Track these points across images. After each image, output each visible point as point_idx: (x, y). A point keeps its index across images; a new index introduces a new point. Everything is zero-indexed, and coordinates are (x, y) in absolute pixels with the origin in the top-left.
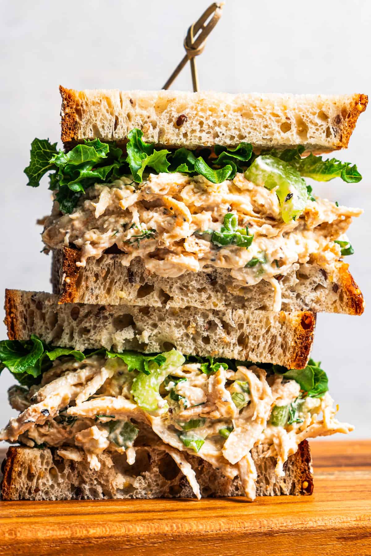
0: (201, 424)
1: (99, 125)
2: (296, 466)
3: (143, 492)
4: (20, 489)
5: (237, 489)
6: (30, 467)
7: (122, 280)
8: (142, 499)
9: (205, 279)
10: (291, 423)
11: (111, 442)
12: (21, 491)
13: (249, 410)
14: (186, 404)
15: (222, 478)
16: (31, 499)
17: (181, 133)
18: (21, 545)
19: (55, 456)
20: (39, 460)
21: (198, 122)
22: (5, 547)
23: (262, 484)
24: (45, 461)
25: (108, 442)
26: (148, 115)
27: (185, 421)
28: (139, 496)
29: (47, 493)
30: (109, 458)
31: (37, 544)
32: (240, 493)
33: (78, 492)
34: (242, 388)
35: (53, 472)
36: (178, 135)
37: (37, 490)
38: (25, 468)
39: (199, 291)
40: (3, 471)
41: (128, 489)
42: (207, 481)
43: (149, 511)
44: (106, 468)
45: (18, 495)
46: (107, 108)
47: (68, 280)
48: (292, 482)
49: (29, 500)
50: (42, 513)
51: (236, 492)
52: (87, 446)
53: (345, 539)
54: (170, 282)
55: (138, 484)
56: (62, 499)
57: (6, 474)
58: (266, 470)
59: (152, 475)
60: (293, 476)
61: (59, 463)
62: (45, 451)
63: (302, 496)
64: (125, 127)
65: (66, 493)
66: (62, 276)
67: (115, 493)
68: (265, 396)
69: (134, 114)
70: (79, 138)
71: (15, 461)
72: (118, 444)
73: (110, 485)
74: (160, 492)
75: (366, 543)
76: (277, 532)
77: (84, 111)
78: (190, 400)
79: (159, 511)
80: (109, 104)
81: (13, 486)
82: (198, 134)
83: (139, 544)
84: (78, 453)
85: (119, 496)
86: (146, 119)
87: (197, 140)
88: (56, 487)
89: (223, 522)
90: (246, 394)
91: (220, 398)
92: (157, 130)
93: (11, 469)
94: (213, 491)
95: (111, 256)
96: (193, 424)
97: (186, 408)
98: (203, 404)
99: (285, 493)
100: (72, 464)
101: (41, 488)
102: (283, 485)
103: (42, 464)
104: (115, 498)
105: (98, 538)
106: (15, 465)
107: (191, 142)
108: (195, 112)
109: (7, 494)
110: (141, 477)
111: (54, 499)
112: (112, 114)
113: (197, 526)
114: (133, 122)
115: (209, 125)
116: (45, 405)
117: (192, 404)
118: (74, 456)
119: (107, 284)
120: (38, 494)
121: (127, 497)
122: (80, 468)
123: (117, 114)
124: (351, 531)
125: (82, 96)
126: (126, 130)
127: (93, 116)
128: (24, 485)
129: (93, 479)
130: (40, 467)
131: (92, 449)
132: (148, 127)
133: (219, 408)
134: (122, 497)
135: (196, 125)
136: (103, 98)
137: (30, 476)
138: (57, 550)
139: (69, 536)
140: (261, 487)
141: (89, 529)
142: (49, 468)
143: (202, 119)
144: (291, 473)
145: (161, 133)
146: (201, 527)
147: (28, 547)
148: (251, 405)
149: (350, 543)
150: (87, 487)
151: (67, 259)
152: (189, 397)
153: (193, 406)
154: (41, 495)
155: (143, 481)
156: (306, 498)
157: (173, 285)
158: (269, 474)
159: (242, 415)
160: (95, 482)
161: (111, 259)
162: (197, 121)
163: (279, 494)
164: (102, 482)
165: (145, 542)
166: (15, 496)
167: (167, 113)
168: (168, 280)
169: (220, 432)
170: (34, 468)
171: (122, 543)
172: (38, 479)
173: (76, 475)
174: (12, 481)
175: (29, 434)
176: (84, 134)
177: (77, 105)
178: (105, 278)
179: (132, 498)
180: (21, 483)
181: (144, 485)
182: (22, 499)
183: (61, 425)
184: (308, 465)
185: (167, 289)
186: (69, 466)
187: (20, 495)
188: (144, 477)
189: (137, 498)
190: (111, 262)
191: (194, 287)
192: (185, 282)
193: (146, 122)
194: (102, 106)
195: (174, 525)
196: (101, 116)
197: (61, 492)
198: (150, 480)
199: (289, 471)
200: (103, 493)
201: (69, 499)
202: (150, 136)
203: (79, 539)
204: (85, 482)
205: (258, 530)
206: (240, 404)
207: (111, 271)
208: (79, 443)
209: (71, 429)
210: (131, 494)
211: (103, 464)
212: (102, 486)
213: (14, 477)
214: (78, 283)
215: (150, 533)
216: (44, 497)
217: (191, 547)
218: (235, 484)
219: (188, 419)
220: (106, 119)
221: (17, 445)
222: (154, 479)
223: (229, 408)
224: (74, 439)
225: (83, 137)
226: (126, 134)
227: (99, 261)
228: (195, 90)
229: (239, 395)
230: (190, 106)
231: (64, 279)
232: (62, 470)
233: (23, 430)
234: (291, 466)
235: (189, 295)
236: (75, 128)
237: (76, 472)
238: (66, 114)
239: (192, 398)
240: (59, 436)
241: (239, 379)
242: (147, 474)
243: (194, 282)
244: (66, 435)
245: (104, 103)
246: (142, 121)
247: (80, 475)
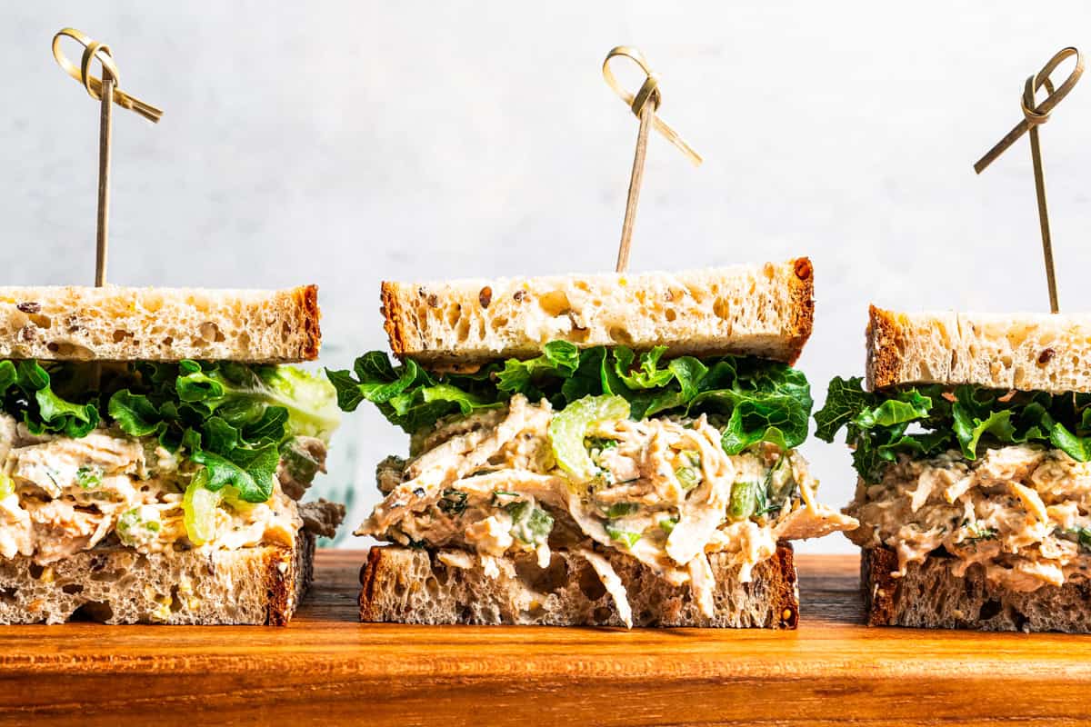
0: (631, 510)
1: (929, 363)
2: (775, 586)
3: (557, 617)
4: (384, 607)
5: (689, 616)
6: (399, 576)
7: (957, 594)
8: (555, 626)
9: (1073, 592)
10: (760, 514)
11: (515, 539)
12: (386, 609)
13: (699, 492)
14: (608, 479)
15: (668, 600)
16: (400, 621)
17: (1047, 375)
18: (363, 682)
19: (436, 562)
20: (412, 567)
21: (1071, 359)
22: (342, 685)
23: (724, 610)
24: (420, 567)
25: (511, 539)
26: (999, 348)
27: (608, 504)
28: (551, 622)
29: (422, 613)
30: (511, 566)
31: (386, 682)
32: (693, 622)
33: (465, 612)
34: (691, 460)
35: (432, 583)
36: (1042, 377)
37: (408, 609)
38: (392, 577)
39: (1066, 608)
40: (362, 580)
41: (536, 612)
42: (647, 602)
43: (552, 643)
44: (506, 579)
45: (382, 615)
46: (940, 338)
47: (882, 593)
48: (767, 609)
49: (396, 622)
50: (403, 639)
51: (688, 620)
52: (481, 545)
53: (826, 693)
54: (1024, 597)
55: (549, 603)
56: (443, 623)
57: (366, 585)
58: (730, 591)
59: (570, 593)
60: (770, 600)
61: (440, 571)
62: (421, 554)
63: (782, 631)
64: (966, 365)
65: (449, 614)
66: (874, 587)
67: (517, 615)
68: (724, 472)
69: (979, 348)
70: (901, 381)
71: (379, 566)
72: (524, 540)
73: (510, 604)
74: (581, 617)
75: (857, 701)
76: (727, 680)
77: (907, 342)
78: (616, 475)
79: (566, 644)
80: (943, 333)
81: (375, 602)
82: (1071, 376)
83: (530, 688)
84: (467, 558)
85: (523, 620)
86: (997, 355)
87: (1070, 385)
88: (435, 606)
89: (651, 662)
90: (696, 469)
91: (655, 471)
92: (1012, 371)
93: (373, 578)
94: (655, 618)
95: (941, 560)
96: (621, 509)
97: (609, 486)
98: (633, 481)
99: (757, 625)
100: (458, 573)
101: (414, 605)
102: (754, 613)
103: (416, 572)
104: (517, 623)
105: (471, 677)
106: (377, 572)
107: (1061, 388)
108: (1066, 345)
109: (367, 613)
110: (554, 595)
111: (432, 622)
112: (947, 347)
113: (613, 665)
114: (977, 359)
115: (1086, 363)
116: (419, 482)
117: (617, 479)
118: (460, 561)
119: (937, 600)
120: (409, 614)
121: (534, 622)
122: (470, 579)
123: (955, 348)
124: (837, 683)
125: (904, 321)
126: (968, 371)
127: (921, 350)
128: (390, 600)
129: (487, 594)
130: (414, 576)
131: (488, 549)
132: (997, 367)
133: (657, 488)
134: (527, 623)
135: (1068, 364)
136: (934, 324)
137: (399, 589)
138: (414, 691)
139: (431, 673)
140: (723, 614)
141: (460, 664)
142: (425, 578)
143: (1076, 354)
144: (767, 597)
145: (1018, 374)
146: (618, 667)
147: (373, 685)
148: (703, 485)
149: (833, 700)
150: (478, 606)
151: (879, 564)
152: (614, 471)
153: (621, 483)
154: (413, 616)
155: (557, 601)
156: (788, 632)
157: (1027, 601)
158: (735, 596)
159: (690, 500)
160: (490, 600)
161: (941, 564)
162: (1069, 356)
163: (748, 625)
164: (500, 600)
165: (537, 686)
166: (378, 617)
167: (1027, 346)
168: (1021, 594)
169: (662, 525)
170: (404, 577)
171: (506, 686)
172: (410, 593)
173: (464, 589)
174: (374, 595)
175: (403, 524)
176: (908, 376)
177: (898, 334)
178: (933, 592)
179: (542, 625)
180: (385, 598)
181: (559, 606)
182: (388, 621)
183: (446, 514)
184: (791, 586)
185: (1020, 607)
186: (454, 575)
187: (384, 616)
188: (559, 595)
189: (548, 625)
190: (942, 568)
191: (1058, 604)
192: (1045, 596)
193: (995, 360)
194: (933, 336)
195: (581, 664)
196: (932, 351)
197: (442, 612)
198: (567, 600)
199: (764, 593)
200: (501, 616)
201: (453, 623)
202: (1002, 379)
203: (446, 678)
204: (475, 600)
205: (700, 675)
206: (688, 484)
207: (942, 581)
208: (470, 540)
209: (461, 520)
210: (540, 618)
211: (503, 574)
212: (500, 605)
213: (376, 590)
214: (896, 598)
215: (546, 674)
216: (419, 619)
217: (603, 696)
218: (686, 608)
219: (613, 501)
220: (939, 354)
221: (387, 543)
222: (573, 599)
223: (671, 488)
224: (463, 534)
225: (907, 380)
226: (968, 377)
227: (925, 567)
228: (1055, 309)
229: (688, 471)
230: (1058, 336)
231: (876, 591)
232: (443, 581)
233: (392, 518)
234: (766, 587)
235: (1052, 614)
236: (895, 367)
237: (463, 584)
238: (882, 347)
239: (618, 471)
240: (444, 529)
241: (686, 449)
242: (562, 590)
243: (1058, 596)
244: (453, 527)
245: (936, 332)
246: (991, 356)
247: (468, 589)
